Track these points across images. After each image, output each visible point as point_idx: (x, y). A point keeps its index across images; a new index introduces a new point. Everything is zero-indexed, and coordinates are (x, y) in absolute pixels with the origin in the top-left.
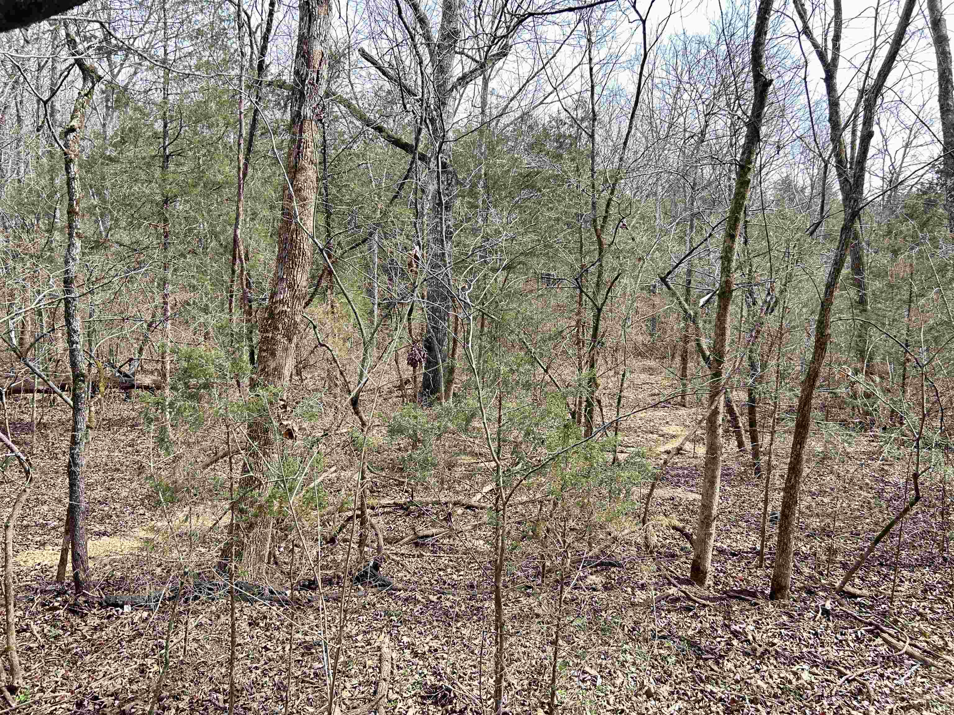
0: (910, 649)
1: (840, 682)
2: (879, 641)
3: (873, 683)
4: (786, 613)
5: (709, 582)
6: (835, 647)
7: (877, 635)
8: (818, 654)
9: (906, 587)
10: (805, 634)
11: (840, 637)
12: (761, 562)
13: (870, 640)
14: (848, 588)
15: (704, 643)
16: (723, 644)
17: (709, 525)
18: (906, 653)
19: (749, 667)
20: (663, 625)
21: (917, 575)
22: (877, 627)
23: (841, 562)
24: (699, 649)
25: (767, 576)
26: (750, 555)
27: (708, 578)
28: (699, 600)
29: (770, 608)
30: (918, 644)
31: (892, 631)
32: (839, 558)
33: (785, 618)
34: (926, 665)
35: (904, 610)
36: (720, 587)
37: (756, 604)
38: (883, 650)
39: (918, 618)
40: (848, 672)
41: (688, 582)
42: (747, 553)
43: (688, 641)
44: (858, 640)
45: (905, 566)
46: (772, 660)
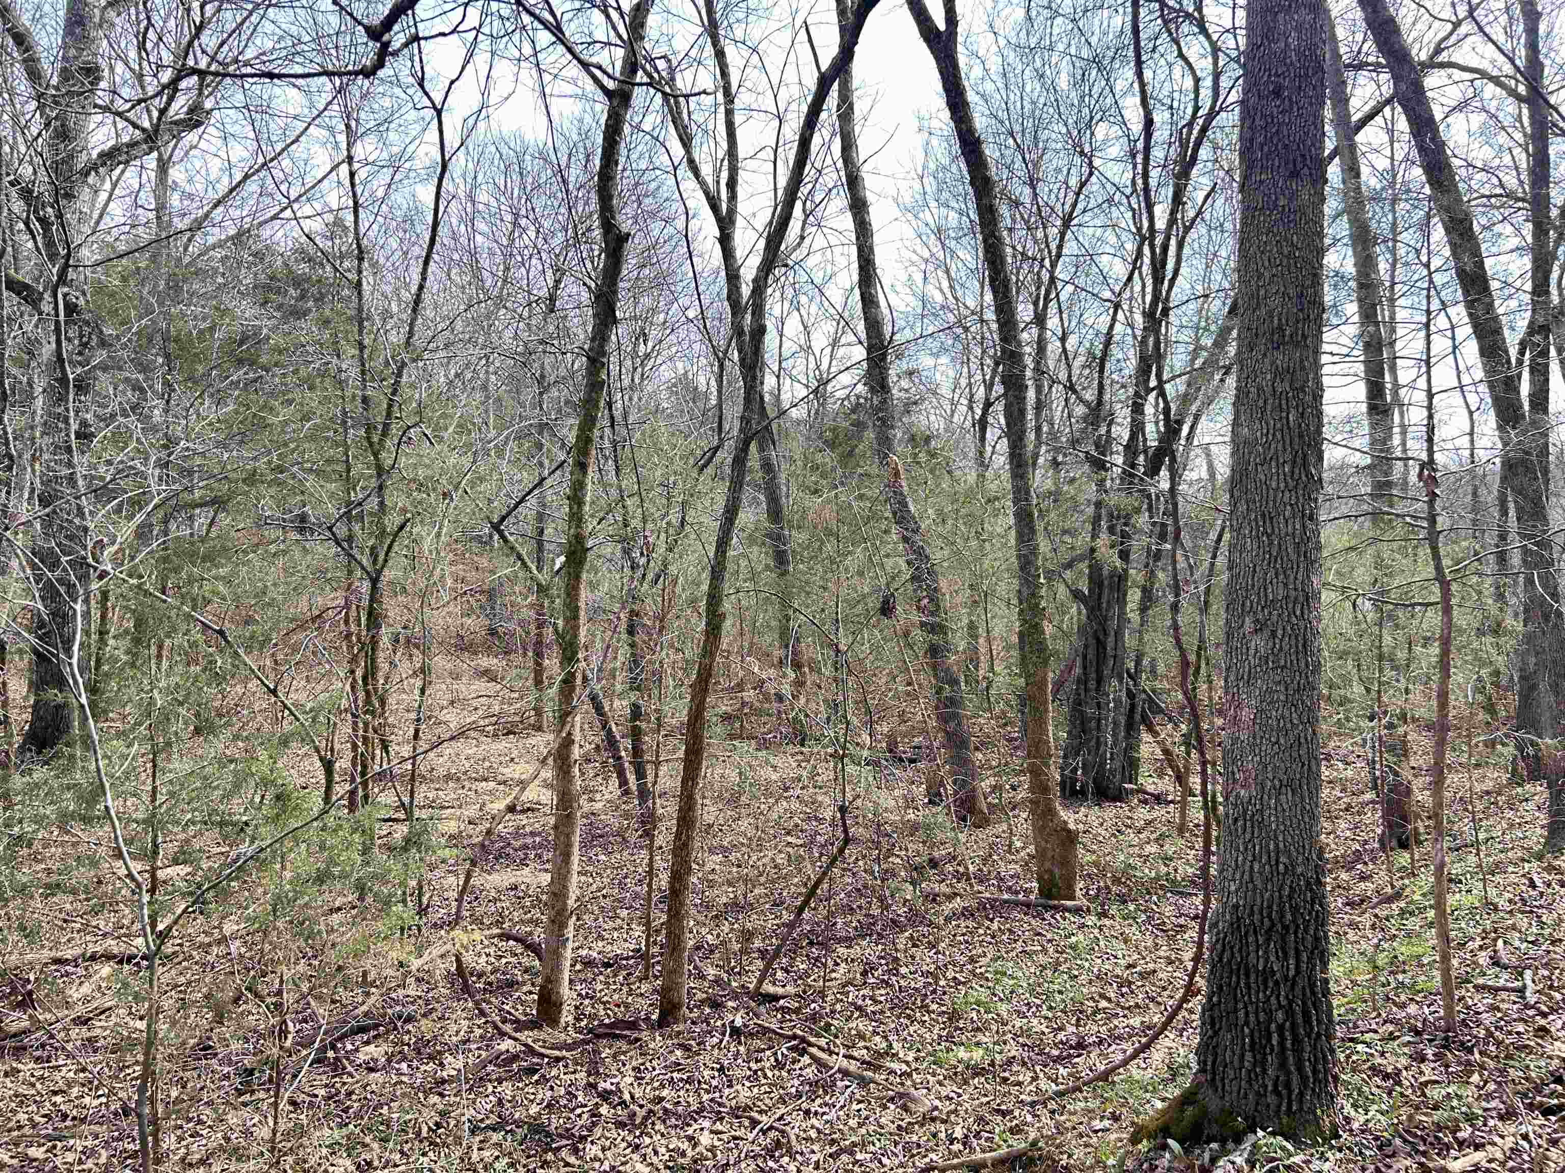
0: (845, 1063)
1: (751, 1137)
2: (806, 1060)
3: (796, 1125)
4: (680, 1046)
5: (567, 1017)
6: (748, 1084)
7: (803, 1052)
8: (724, 1100)
9: (842, 971)
10: (707, 1073)
11: (754, 1066)
12: (647, 970)
13: (793, 1063)
14: (768, 988)
15: (555, 1122)
16: (585, 1116)
17: (563, 926)
18: (840, 1070)
19: (624, 1144)
20: (489, 1107)
21: (855, 952)
22: (803, 1040)
23: (759, 950)
24: (548, 1135)
25: (655, 990)
26: (631, 962)
27: (564, 1013)
28: (548, 1052)
29: (657, 1042)
30: (855, 1054)
31: (823, 1042)
32: (757, 943)
33: (679, 1053)
34: (864, 1083)
35: (838, 1007)
36: (583, 1024)
37: (637, 1040)
38: (810, 1073)
39: (857, 1014)
40: (764, 1118)
41: (533, 1025)
42: (627, 959)
43: (530, 1124)
44: (779, 1065)
45: (840, 941)
46: (659, 1126)
